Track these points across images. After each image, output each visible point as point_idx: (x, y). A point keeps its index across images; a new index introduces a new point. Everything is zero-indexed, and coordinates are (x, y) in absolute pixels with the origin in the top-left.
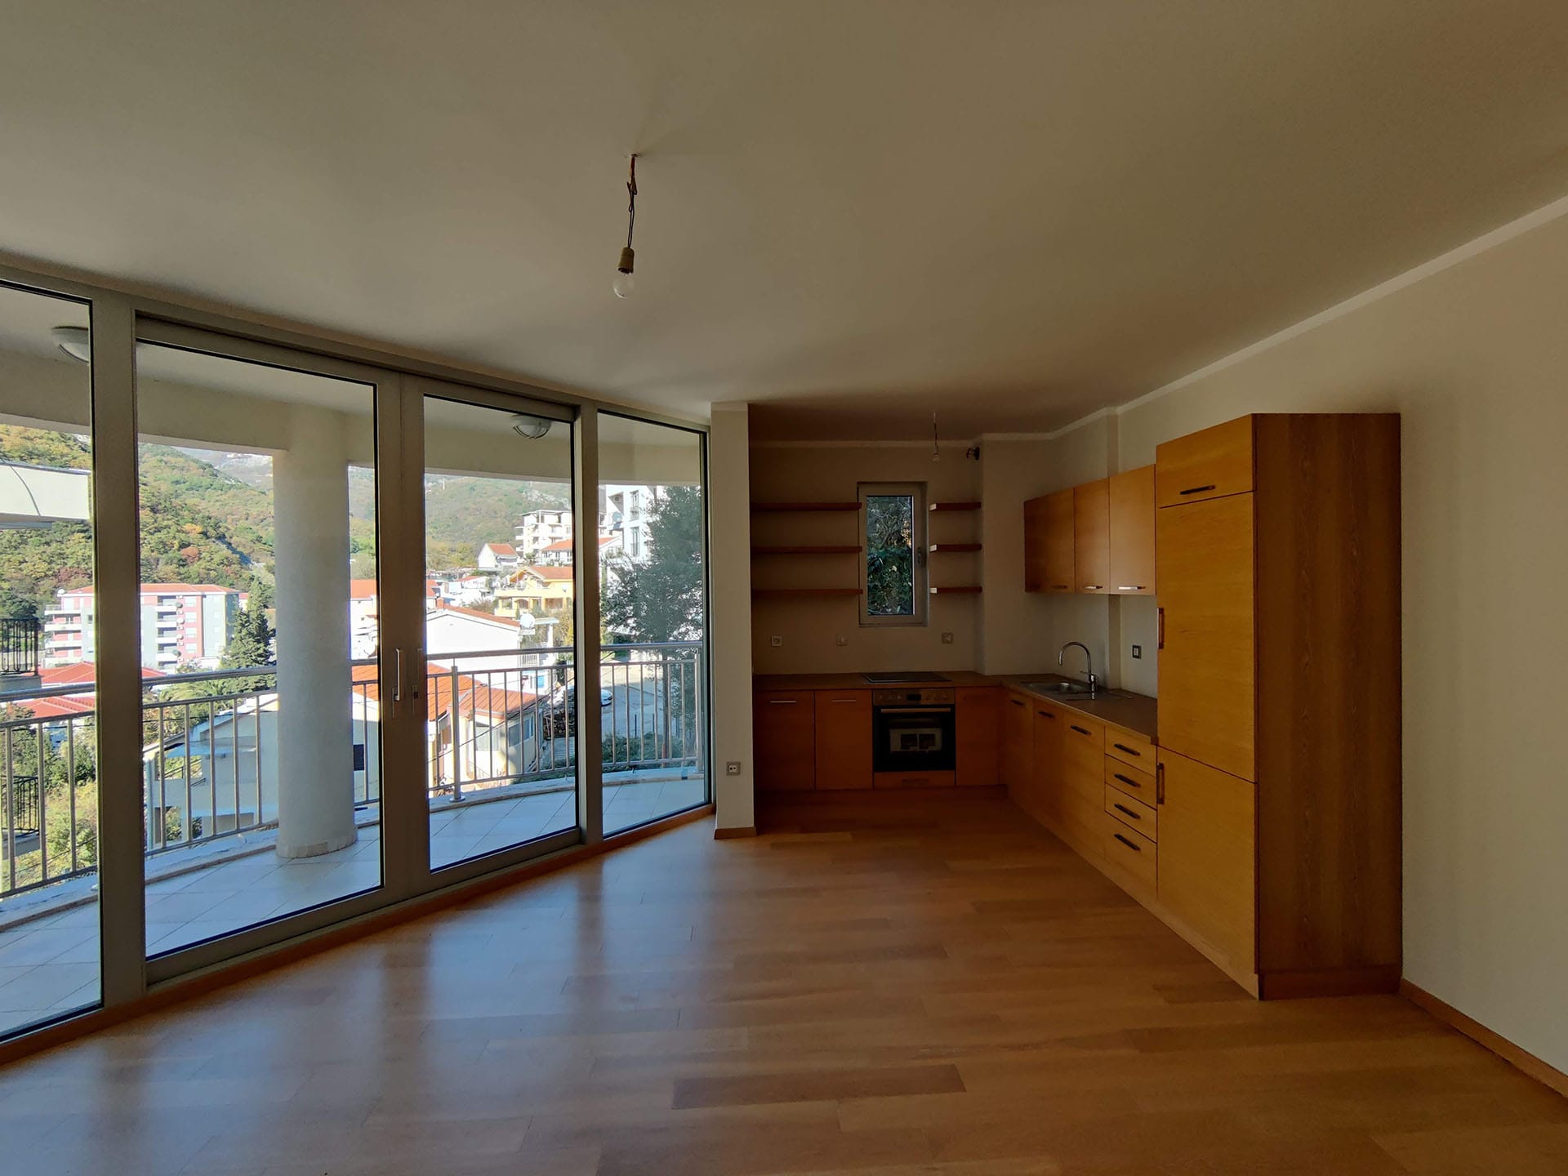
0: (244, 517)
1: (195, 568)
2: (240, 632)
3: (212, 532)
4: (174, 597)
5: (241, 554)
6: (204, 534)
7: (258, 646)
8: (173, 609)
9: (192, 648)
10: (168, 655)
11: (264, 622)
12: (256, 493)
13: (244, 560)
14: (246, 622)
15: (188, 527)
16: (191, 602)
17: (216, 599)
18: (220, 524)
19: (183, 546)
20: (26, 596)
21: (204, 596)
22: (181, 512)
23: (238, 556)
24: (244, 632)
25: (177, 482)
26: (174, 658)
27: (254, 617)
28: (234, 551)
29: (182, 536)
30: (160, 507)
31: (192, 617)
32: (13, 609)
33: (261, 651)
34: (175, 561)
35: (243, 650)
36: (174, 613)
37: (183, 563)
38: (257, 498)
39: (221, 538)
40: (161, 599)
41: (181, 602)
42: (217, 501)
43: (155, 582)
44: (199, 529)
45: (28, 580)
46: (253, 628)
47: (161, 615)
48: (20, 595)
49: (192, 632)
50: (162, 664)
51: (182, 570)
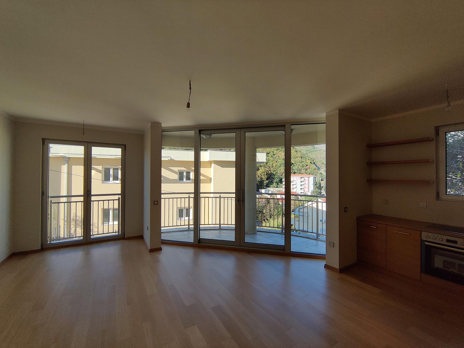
0: (320, 158)
1: (309, 171)
2: (315, 186)
3: (312, 162)
4: (304, 178)
5: (318, 167)
6: (311, 162)
7: (319, 190)
8: (303, 180)
9: (307, 190)
10: (302, 191)
11: (320, 184)
12: (323, 152)
13: (319, 169)
14: (316, 184)
15: (307, 161)
16: (307, 179)
17: (312, 179)
18: (314, 160)
19: (306, 166)
20: (281, 177)
21: (309, 177)
22: (306, 158)
23: (317, 168)
24: (316, 186)
25: (307, 151)
26: (303, 192)
27: (318, 183)
28: (317, 167)
29: (306, 163)
30: (303, 157)
31: (307, 182)
32: (279, 179)
33: (319, 192)
34: (305, 169)
35: (315, 191)
36: (304, 181)
37: (306, 170)
38: (323, 153)
39: (314, 163)
40: (301, 178)
41: (305, 179)
42: (315, 154)
43: (301, 174)
44: (310, 161)
45: (281, 174)
46: (318, 185)
47: (301, 181)
48: (280, 176)
49: (307, 186)
50: (301, 193)
51: (306, 171)
